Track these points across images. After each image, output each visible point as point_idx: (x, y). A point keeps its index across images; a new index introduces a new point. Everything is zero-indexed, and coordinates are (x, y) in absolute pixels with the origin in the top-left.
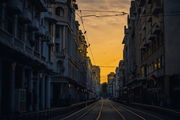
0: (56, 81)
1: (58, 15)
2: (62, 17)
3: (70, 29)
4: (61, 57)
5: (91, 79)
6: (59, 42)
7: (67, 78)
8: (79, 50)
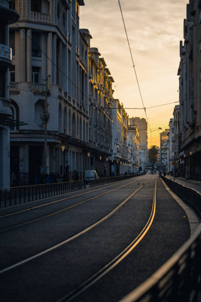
0: (33, 140)
1: (37, 11)
2: (44, 15)
3: (64, 41)
4: (43, 94)
5: (125, 139)
6: (40, 63)
7: (57, 134)
8: (92, 85)
